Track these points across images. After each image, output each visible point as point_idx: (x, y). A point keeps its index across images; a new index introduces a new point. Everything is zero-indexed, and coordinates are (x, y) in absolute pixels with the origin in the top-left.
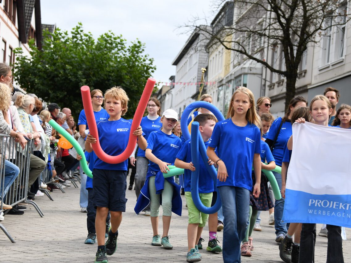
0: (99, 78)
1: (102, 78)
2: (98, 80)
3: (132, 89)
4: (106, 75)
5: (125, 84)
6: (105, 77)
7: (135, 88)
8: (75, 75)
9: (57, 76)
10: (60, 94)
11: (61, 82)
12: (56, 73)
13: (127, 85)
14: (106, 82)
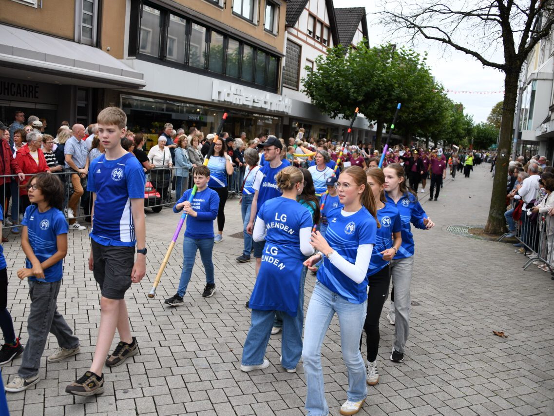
0: (369, 88)
1: (371, 88)
2: (369, 89)
3: (402, 98)
4: (375, 85)
5: (395, 92)
6: (375, 87)
7: (406, 97)
8: (346, 86)
9: (332, 88)
10: (333, 105)
11: (335, 93)
12: (331, 85)
13: (397, 93)
14: (376, 91)
